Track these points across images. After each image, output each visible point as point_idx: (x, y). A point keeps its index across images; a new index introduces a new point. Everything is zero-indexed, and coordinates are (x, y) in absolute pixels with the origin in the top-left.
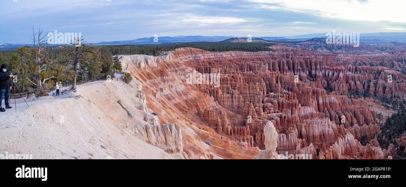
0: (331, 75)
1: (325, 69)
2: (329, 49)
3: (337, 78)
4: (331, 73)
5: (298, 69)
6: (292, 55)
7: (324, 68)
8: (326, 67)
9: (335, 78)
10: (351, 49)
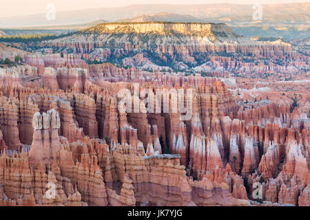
0: (252, 153)
1: (222, 130)
2: (163, 61)
3: (277, 161)
4: (249, 146)
5: (123, 130)
6: (83, 78)
7: (218, 126)
8: (227, 120)
9: (271, 163)
10: (247, 61)
